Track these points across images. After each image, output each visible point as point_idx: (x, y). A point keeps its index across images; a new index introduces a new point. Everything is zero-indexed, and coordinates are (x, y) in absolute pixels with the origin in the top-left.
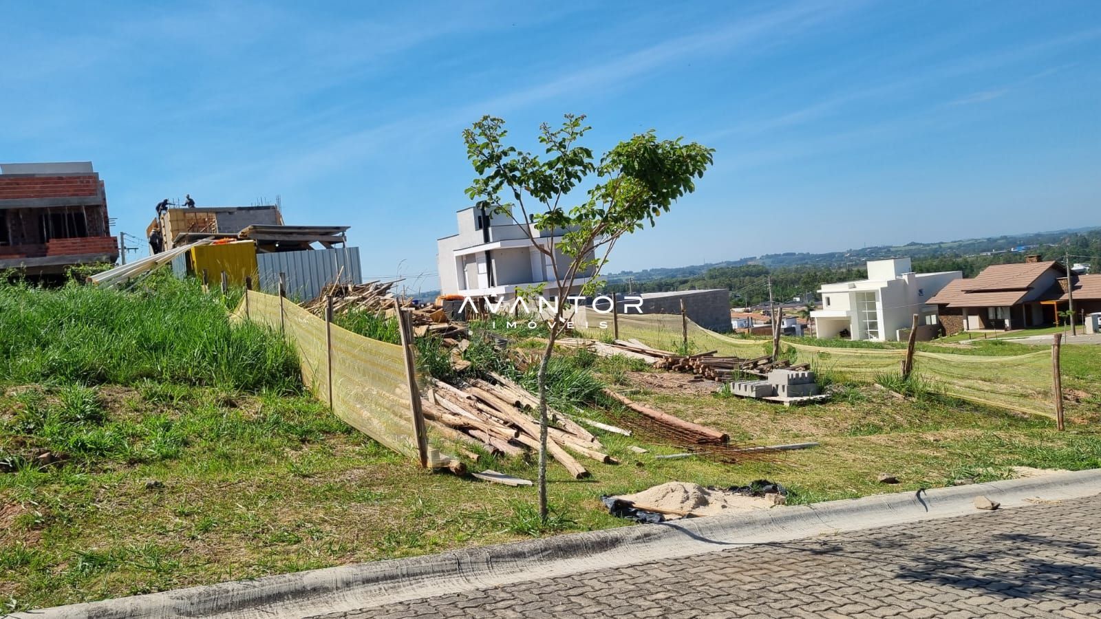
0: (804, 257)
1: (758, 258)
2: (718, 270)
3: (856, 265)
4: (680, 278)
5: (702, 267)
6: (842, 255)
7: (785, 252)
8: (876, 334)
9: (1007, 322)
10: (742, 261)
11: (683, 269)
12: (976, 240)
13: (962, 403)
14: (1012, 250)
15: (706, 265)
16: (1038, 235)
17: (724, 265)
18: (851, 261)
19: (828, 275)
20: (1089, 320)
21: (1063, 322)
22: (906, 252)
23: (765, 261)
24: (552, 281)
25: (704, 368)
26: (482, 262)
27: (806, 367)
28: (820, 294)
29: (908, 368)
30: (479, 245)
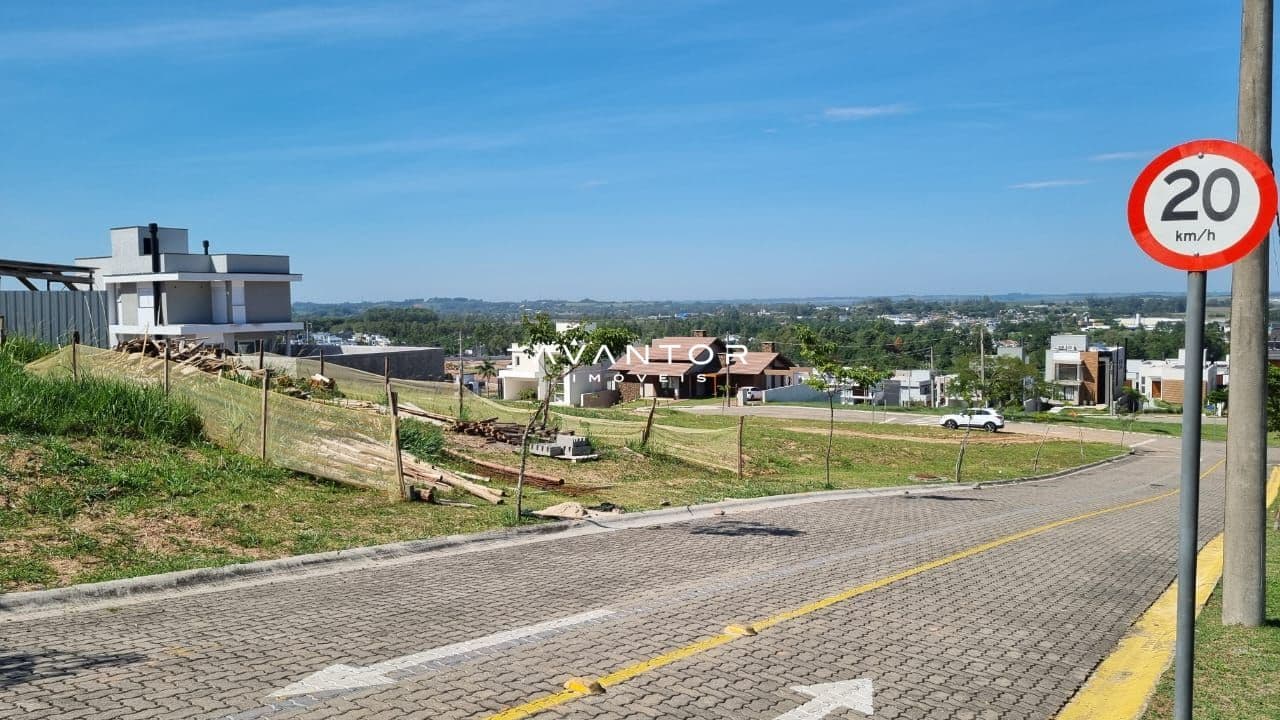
0: (477, 305)
3: (531, 318)
4: (332, 316)
5: (359, 306)
6: (516, 306)
7: (456, 297)
8: (562, 397)
9: (676, 392)
10: (407, 302)
11: (336, 305)
12: (645, 302)
13: (680, 462)
14: (676, 315)
17: (386, 306)
18: (526, 313)
19: (503, 327)
20: (740, 394)
21: (721, 394)
22: (580, 309)
23: (434, 304)
24: (240, 324)
25: (495, 432)
26: (148, 294)
27: (572, 433)
28: (510, 353)
29: (646, 436)
30: (145, 274)
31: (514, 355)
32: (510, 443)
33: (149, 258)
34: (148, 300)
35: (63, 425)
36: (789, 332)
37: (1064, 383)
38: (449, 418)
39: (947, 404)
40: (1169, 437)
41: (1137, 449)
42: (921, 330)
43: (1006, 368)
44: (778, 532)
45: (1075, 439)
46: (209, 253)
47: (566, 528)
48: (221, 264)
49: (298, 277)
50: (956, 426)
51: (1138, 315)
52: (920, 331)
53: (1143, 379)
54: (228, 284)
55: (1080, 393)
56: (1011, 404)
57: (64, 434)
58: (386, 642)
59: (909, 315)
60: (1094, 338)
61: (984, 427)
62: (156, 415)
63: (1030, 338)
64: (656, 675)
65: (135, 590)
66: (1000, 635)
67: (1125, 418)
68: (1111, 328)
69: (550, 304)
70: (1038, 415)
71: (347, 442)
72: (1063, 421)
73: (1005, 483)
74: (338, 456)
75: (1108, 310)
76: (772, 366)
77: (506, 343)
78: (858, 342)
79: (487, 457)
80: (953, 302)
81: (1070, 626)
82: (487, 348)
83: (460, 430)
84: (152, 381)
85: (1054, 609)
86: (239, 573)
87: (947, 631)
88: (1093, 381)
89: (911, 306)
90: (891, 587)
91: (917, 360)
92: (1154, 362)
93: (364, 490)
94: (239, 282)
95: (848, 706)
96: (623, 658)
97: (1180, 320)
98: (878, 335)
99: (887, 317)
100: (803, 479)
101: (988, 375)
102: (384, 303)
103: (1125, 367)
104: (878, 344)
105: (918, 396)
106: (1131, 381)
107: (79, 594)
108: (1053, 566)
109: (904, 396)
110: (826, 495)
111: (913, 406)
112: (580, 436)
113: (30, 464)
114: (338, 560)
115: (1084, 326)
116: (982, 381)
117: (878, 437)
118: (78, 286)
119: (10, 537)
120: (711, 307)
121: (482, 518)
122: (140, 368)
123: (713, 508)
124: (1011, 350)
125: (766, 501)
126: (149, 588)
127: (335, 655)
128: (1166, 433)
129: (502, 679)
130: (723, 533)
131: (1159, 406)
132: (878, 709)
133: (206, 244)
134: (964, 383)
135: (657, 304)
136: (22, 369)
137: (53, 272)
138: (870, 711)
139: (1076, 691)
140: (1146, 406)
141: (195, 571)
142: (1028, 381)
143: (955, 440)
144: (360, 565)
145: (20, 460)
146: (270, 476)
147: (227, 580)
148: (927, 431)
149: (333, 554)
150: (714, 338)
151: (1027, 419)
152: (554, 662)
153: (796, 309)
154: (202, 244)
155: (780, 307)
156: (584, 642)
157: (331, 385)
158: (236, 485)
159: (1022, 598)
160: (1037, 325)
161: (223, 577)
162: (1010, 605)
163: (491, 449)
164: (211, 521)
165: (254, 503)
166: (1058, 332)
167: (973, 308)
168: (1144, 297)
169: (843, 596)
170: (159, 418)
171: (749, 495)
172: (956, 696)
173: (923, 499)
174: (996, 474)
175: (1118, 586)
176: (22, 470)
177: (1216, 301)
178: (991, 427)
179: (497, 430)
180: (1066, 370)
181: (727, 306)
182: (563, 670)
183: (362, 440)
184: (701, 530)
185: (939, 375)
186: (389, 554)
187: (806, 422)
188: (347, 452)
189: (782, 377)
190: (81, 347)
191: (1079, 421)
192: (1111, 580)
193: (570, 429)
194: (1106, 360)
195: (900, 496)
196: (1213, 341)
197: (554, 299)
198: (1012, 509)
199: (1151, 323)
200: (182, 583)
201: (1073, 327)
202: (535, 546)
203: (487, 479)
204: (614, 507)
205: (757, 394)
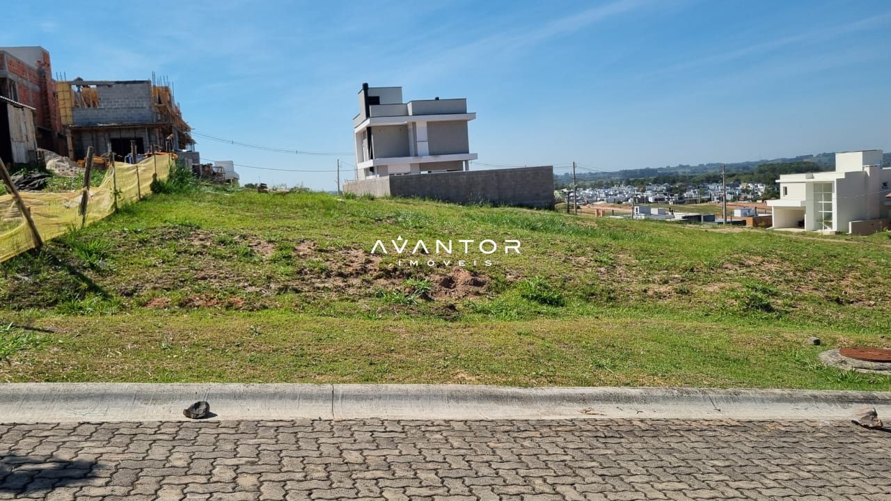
8: (829, 225)
24: (423, 156)
31: (782, 186)
48: (410, 109)
54: (414, 124)
94: (422, 123)
102: (778, 159)
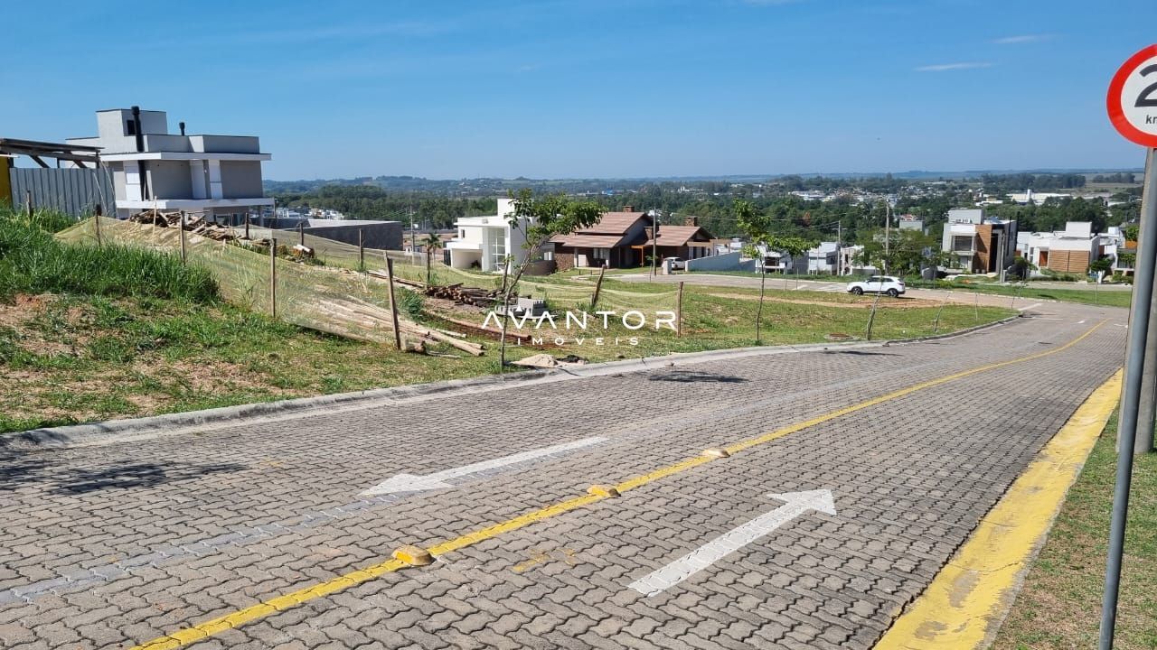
0: (420, 182)
1: (374, 178)
2: (333, 188)
3: (471, 195)
4: (289, 193)
6: (457, 183)
7: (402, 175)
9: (607, 262)
10: (357, 180)
11: (292, 183)
12: (574, 180)
14: (603, 193)
15: (319, 181)
16: (624, 181)
17: (338, 183)
18: (465, 190)
19: (446, 203)
20: (665, 264)
21: (648, 264)
22: (515, 186)
23: (381, 182)
24: (217, 199)
25: (462, 295)
26: (133, 171)
27: (529, 297)
28: (456, 226)
29: (595, 300)
30: (129, 153)
31: (460, 229)
32: (477, 305)
33: (133, 139)
34: (134, 178)
35: (103, 285)
36: (707, 208)
37: (960, 253)
38: (419, 284)
39: (851, 273)
40: (1054, 301)
41: (1025, 312)
42: (828, 205)
43: (909, 239)
44: (723, 379)
45: (970, 303)
46: (186, 134)
47: (542, 375)
48: (198, 145)
49: (268, 156)
50: (861, 292)
51: (1029, 191)
52: (827, 207)
53: (1032, 249)
54: (205, 162)
55: (973, 263)
56: (911, 273)
57: (105, 294)
58: (434, 458)
59: (816, 192)
60: (989, 212)
61: (886, 293)
62: (178, 278)
63: (928, 212)
64: (658, 485)
65: (209, 419)
66: (930, 459)
67: (1014, 285)
68: (1004, 203)
69: (487, 182)
70: (935, 282)
71: (340, 303)
72: (958, 287)
73: (910, 341)
74: (338, 314)
75: (1001, 186)
76: (694, 238)
77: (448, 218)
78: (770, 216)
79: (459, 317)
80: (858, 179)
81: (986, 453)
82: (432, 222)
83: (430, 294)
84: (167, 249)
85: (971, 440)
86: (287, 407)
87: (885, 455)
88: (986, 252)
89: (820, 184)
90: (831, 422)
91: (826, 232)
92: (1042, 234)
93: (364, 343)
94: (214, 161)
95: (815, 509)
96: (626, 472)
97: (1068, 195)
98: (788, 210)
99: (797, 193)
100: (734, 337)
101: (892, 246)
102: (336, 180)
103: (1016, 239)
104: (788, 219)
105: (825, 266)
106: (1020, 252)
107: (166, 422)
108: (964, 407)
109: (812, 266)
110: (757, 350)
111: (820, 275)
112: (538, 298)
113: (84, 319)
114: (363, 399)
115: (977, 201)
116: (887, 252)
117: (792, 302)
118: (86, 164)
119: (89, 378)
120: (635, 185)
121: (468, 367)
122: (153, 238)
123: (663, 360)
124: (911, 224)
125: (705, 355)
126: (220, 418)
127: (398, 467)
128: (1052, 298)
129: (536, 485)
130: (678, 380)
131: (1045, 274)
132: (840, 511)
133: (182, 126)
134: (867, 255)
135: (586, 182)
136: (51, 238)
137: (63, 151)
138: (834, 513)
139: (998, 500)
140: (1033, 274)
141: (252, 406)
142: (927, 252)
143: (861, 304)
144: (381, 403)
145: (74, 315)
146: (284, 331)
147: (279, 413)
148: (835, 296)
149: (358, 394)
150: (642, 213)
151: (925, 286)
152: (572, 474)
153: (714, 187)
154: (179, 127)
155: (698, 184)
156: (590, 461)
157: (312, 253)
158: (257, 338)
159: (942, 431)
160: (935, 201)
161: (275, 410)
162: (934, 437)
163: (460, 310)
164: (248, 366)
165: (276, 353)
166: (956, 206)
167: (876, 185)
168: (1037, 173)
169: (794, 429)
170: (181, 280)
171: (691, 350)
172: (900, 503)
173: (842, 354)
174: (900, 334)
175: (1022, 423)
176: (78, 324)
177: (1102, 177)
178: (894, 293)
179: (464, 294)
180: (961, 242)
181: (650, 184)
182: (582, 480)
183: (353, 301)
184: (656, 377)
185: (844, 246)
186: (404, 395)
187: (726, 289)
188: (343, 312)
189: (703, 249)
190: (102, 218)
191: (972, 288)
192: (1015, 418)
193: (528, 293)
194: (999, 232)
195: (820, 352)
196: (1097, 214)
197: (491, 177)
198: (921, 362)
199: (1040, 198)
200: (244, 415)
201: (968, 203)
202: (521, 389)
203: (464, 336)
204: (579, 359)
205: (680, 264)
